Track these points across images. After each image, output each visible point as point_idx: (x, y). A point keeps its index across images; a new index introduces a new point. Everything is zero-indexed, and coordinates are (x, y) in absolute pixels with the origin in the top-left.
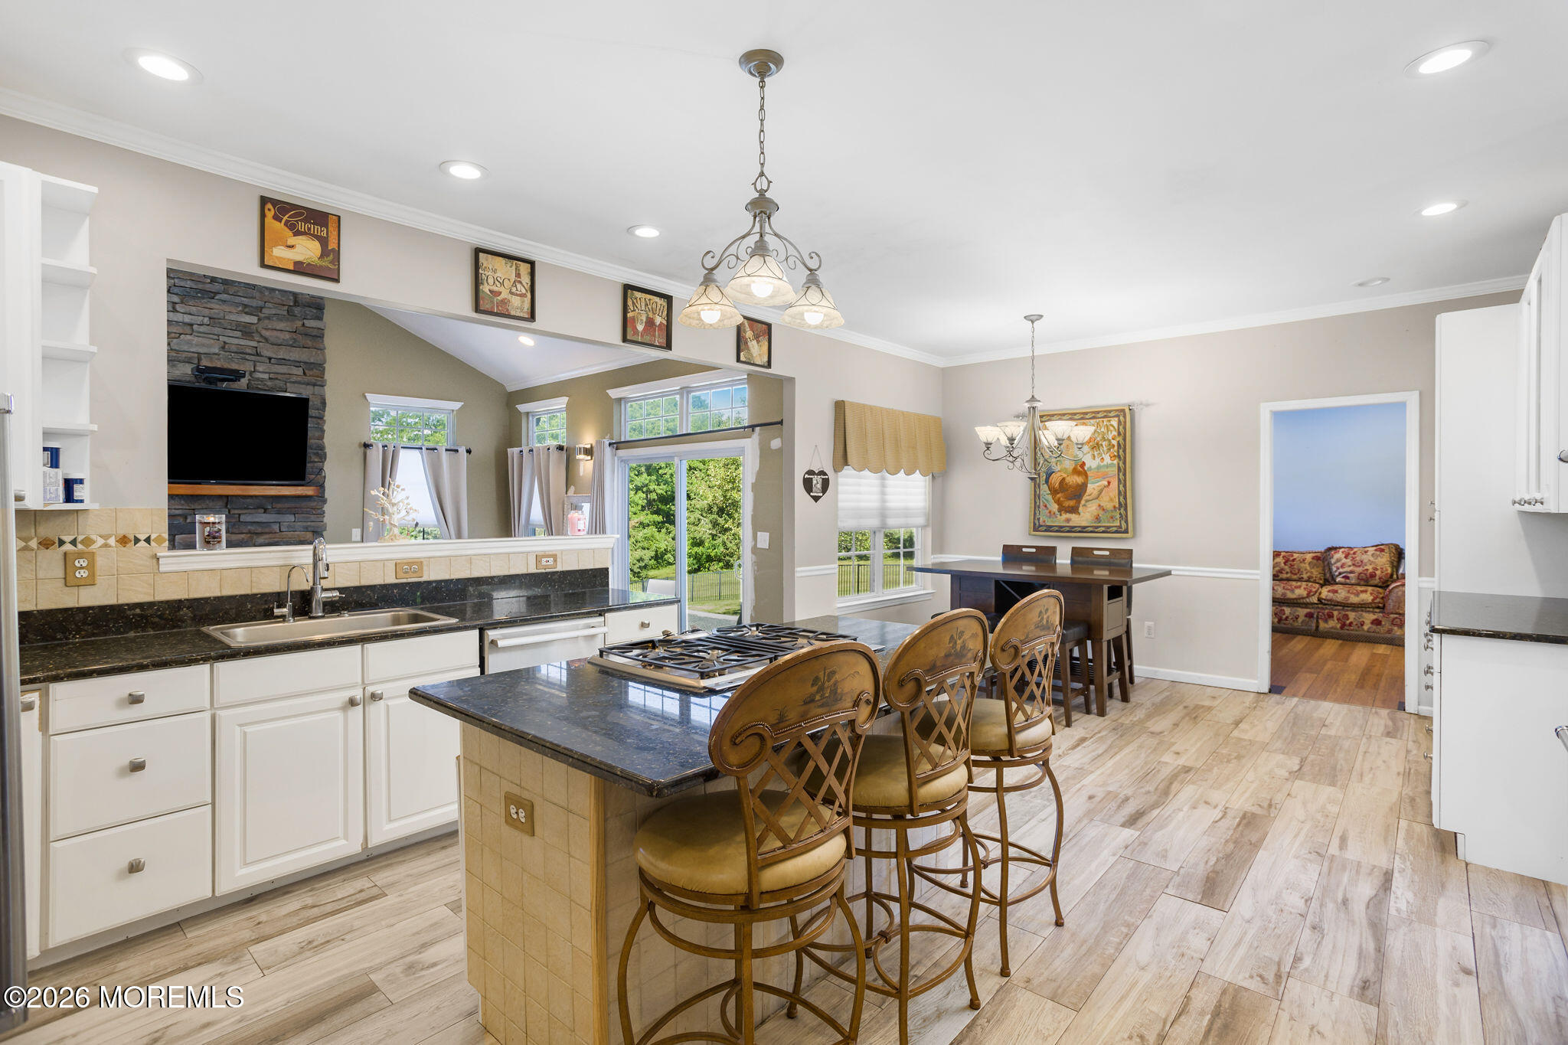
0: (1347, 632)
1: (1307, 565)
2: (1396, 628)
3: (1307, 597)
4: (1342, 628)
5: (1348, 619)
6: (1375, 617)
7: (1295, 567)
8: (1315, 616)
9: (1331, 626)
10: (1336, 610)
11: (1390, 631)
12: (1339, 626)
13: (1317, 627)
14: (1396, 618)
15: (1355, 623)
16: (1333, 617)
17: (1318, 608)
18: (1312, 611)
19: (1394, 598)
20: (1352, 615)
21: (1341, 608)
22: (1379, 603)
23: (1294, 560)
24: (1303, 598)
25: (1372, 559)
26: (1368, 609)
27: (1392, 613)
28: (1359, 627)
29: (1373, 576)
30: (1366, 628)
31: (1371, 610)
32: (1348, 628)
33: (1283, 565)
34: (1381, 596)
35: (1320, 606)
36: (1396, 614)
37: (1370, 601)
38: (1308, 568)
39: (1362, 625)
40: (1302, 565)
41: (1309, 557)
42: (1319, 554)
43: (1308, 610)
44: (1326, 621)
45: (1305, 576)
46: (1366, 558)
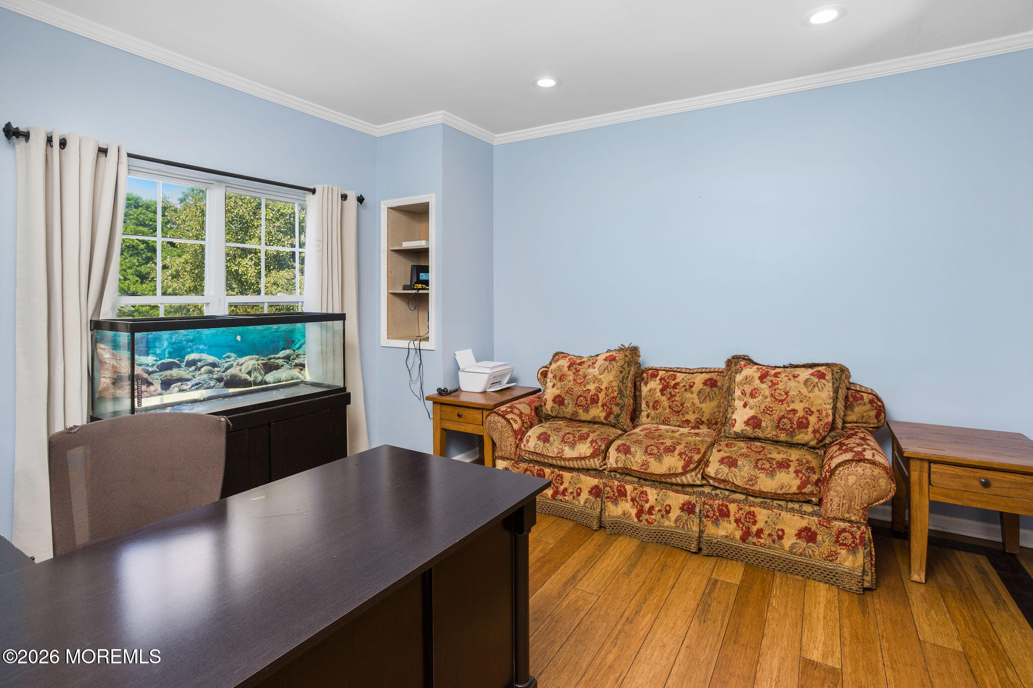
0: (753, 547)
1: (695, 396)
2: (843, 552)
3: (682, 474)
4: (744, 539)
5: (755, 523)
6: (804, 523)
7: (677, 398)
8: (697, 510)
9: (723, 533)
10: (734, 501)
11: (832, 556)
12: (738, 534)
13: (701, 532)
14: (844, 530)
15: (767, 532)
16: (728, 516)
17: (702, 493)
18: (693, 499)
19: (839, 488)
20: (762, 515)
21: (742, 497)
22: (812, 493)
23: (675, 386)
24: (676, 475)
25: (804, 391)
26: (790, 505)
27: (835, 519)
28: (774, 541)
29: (803, 425)
30: (787, 543)
31: (797, 506)
32: (755, 540)
33: (659, 394)
34: (815, 477)
35: (707, 490)
36: (843, 520)
37: (794, 489)
38: (697, 401)
39: (781, 538)
40: (688, 395)
41: (699, 379)
42: (714, 376)
43: (687, 497)
44: (716, 523)
45: (692, 417)
46: (795, 387)
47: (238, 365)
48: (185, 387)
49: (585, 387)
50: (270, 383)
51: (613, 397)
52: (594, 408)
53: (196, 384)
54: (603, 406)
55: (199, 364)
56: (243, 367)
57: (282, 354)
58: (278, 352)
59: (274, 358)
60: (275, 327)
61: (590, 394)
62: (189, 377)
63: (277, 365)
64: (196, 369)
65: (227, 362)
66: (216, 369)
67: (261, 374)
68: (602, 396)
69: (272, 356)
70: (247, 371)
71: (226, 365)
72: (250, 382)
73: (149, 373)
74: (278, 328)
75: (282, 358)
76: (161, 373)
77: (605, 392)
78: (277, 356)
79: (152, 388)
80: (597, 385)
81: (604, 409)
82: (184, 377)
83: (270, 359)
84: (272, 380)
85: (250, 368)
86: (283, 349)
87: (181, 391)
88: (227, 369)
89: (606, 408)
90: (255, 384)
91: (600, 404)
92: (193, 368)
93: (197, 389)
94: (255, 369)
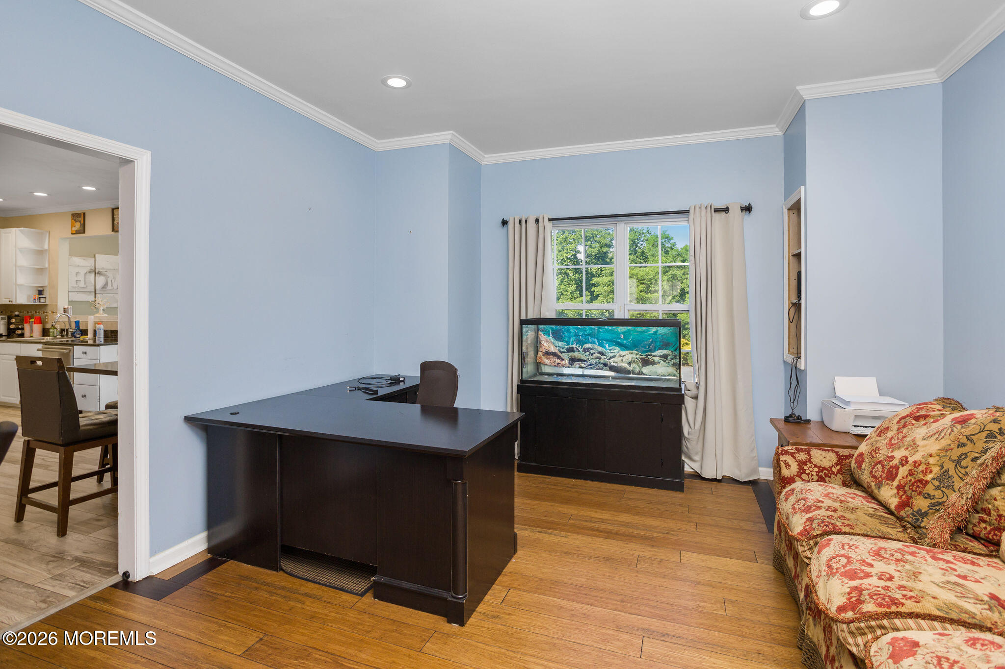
47: (620, 356)
48: (583, 365)
49: (892, 452)
50: (646, 375)
51: (921, 481)
52: (887, 486)
53: (591, 365)
54: (899, 487)
55: (592, 351)
56: (624, 358)
57: (659, 353)
58: (655, 351)
59: (651, 355)
60: (653, 330)
61: (891, 463)
62: (585, 359)
63: (653, 361)
64: (589, 354)
65: (611, 353)
66: (603, 357)
67: (639, 366)
68: (903, 471)
69: (649, 353)
70: (628, 361)
71: (612, 355)
72: (629, 371)
73: (562, 352)
74: (657, 331)
75: (659, 356)
76: (569, 353)
77: (910, 468)
78: (654, 354)
79: (563, 362)
80: (907, 455)
81: (898, 493)
82: (582, 358)
83: (647, 355)
84: (647, 373)
85: (630, 360)
86: (660, 349)
87: (581, 367)
88: (611, 358)
89: (901, 493)
90: (633, 373)
91: (896, 483)
92: (588, 353)
93: (591, 368)
94: (634, 362)
